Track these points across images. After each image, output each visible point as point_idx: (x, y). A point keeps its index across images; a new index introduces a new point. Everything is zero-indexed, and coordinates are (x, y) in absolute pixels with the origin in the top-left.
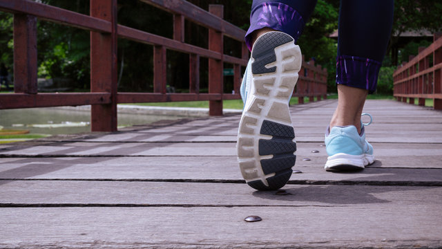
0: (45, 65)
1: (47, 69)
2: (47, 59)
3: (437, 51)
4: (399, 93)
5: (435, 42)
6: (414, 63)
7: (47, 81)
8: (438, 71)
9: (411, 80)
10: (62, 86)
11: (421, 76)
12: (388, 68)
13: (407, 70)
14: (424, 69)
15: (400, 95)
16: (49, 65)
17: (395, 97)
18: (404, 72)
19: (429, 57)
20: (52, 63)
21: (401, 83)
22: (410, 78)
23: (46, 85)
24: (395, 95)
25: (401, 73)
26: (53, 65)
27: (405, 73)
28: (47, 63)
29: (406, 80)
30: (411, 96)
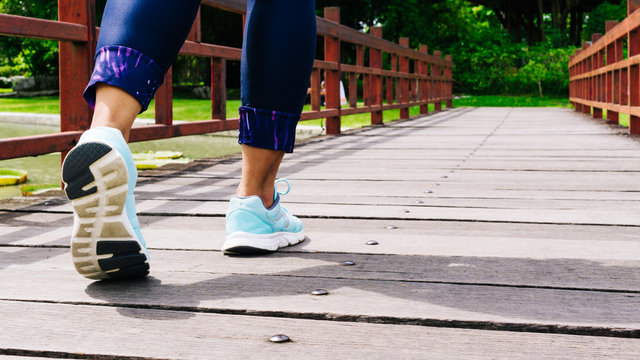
0: (23, 55)
1: (27, 62)
2: (26, 47)
3: (633, 32)
4: (578, 97)
5: (630, 16)
6: (600, 48)
7: (27, 80)
8: (634, 67)
9: (595, 77)
10: (47, 88)
11: (610, 73)
12: (561, 51)
13: (589, 58)
14: (613, 62)
15: (579, 100)
16: (28, 55)
17: (572, 103)
18: (584, 60)
19: (622, 40)
20: (34, 52)
21: (581, 80)
22: (594, 73)
23: (26, 86)
24: (572, 99)
25: (580, 63)
26: (34, 55)
27: (587, 64)
28: (27, 52)
29: (587, 75)
30: (596, 104)
